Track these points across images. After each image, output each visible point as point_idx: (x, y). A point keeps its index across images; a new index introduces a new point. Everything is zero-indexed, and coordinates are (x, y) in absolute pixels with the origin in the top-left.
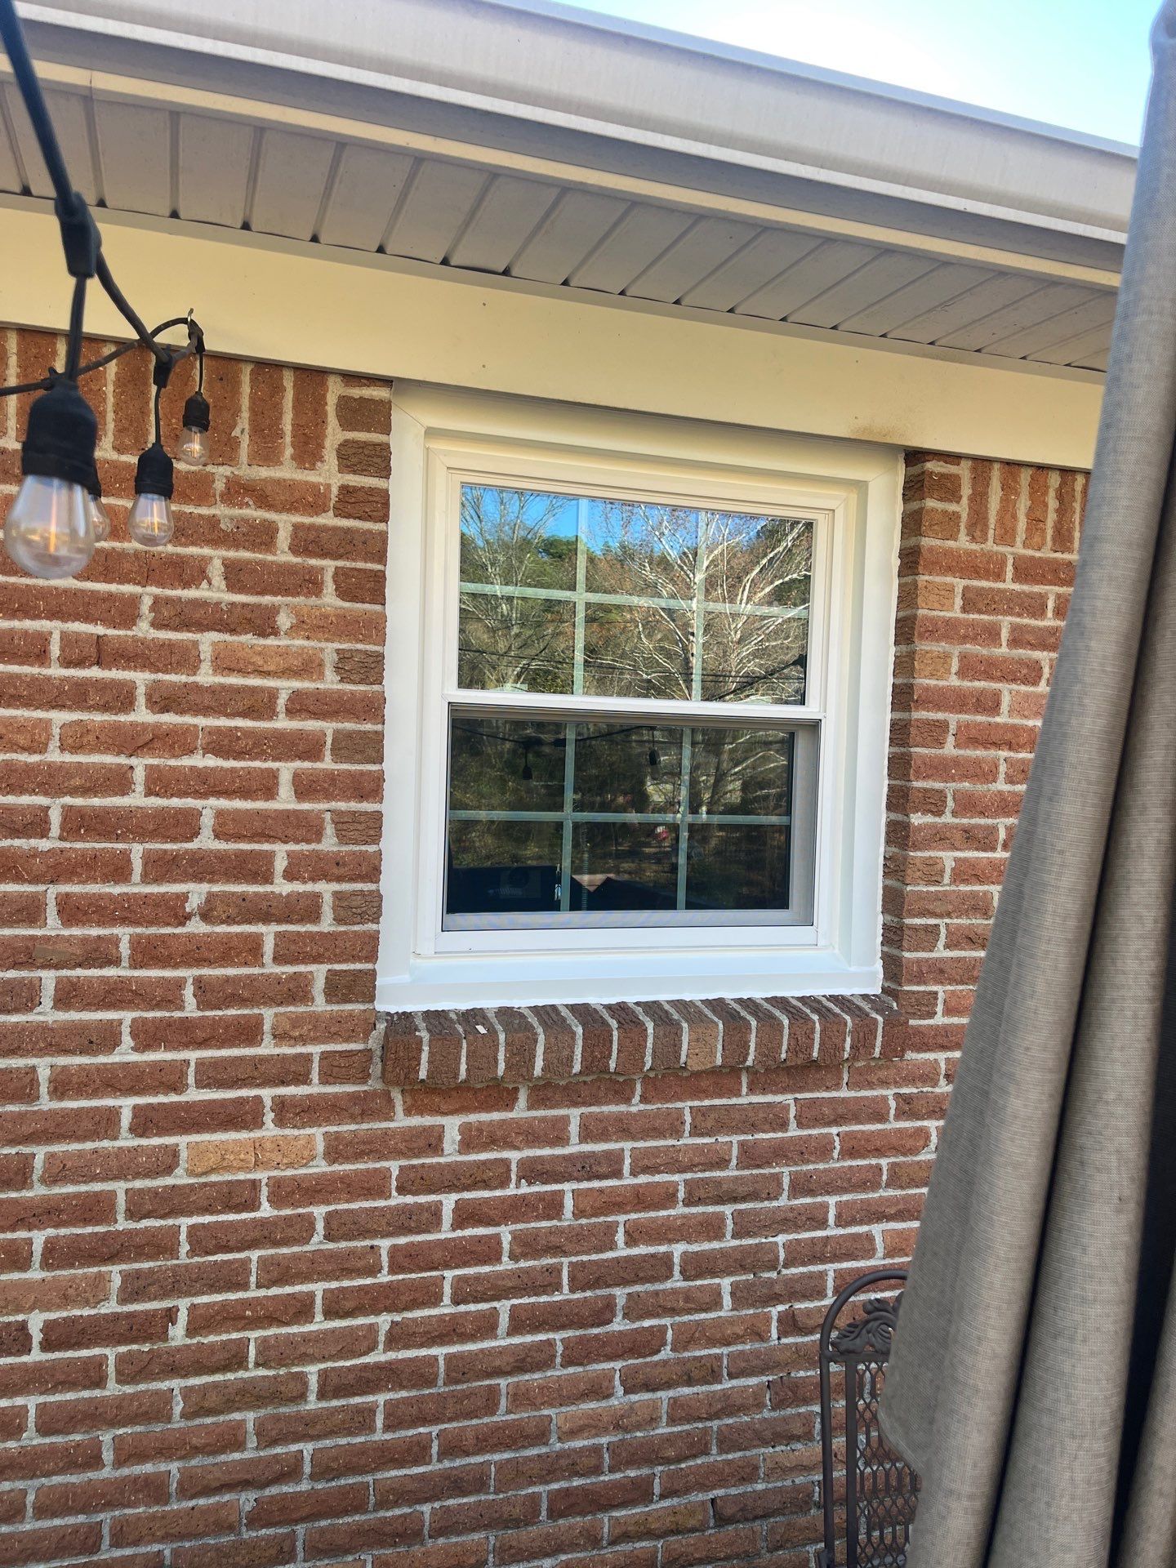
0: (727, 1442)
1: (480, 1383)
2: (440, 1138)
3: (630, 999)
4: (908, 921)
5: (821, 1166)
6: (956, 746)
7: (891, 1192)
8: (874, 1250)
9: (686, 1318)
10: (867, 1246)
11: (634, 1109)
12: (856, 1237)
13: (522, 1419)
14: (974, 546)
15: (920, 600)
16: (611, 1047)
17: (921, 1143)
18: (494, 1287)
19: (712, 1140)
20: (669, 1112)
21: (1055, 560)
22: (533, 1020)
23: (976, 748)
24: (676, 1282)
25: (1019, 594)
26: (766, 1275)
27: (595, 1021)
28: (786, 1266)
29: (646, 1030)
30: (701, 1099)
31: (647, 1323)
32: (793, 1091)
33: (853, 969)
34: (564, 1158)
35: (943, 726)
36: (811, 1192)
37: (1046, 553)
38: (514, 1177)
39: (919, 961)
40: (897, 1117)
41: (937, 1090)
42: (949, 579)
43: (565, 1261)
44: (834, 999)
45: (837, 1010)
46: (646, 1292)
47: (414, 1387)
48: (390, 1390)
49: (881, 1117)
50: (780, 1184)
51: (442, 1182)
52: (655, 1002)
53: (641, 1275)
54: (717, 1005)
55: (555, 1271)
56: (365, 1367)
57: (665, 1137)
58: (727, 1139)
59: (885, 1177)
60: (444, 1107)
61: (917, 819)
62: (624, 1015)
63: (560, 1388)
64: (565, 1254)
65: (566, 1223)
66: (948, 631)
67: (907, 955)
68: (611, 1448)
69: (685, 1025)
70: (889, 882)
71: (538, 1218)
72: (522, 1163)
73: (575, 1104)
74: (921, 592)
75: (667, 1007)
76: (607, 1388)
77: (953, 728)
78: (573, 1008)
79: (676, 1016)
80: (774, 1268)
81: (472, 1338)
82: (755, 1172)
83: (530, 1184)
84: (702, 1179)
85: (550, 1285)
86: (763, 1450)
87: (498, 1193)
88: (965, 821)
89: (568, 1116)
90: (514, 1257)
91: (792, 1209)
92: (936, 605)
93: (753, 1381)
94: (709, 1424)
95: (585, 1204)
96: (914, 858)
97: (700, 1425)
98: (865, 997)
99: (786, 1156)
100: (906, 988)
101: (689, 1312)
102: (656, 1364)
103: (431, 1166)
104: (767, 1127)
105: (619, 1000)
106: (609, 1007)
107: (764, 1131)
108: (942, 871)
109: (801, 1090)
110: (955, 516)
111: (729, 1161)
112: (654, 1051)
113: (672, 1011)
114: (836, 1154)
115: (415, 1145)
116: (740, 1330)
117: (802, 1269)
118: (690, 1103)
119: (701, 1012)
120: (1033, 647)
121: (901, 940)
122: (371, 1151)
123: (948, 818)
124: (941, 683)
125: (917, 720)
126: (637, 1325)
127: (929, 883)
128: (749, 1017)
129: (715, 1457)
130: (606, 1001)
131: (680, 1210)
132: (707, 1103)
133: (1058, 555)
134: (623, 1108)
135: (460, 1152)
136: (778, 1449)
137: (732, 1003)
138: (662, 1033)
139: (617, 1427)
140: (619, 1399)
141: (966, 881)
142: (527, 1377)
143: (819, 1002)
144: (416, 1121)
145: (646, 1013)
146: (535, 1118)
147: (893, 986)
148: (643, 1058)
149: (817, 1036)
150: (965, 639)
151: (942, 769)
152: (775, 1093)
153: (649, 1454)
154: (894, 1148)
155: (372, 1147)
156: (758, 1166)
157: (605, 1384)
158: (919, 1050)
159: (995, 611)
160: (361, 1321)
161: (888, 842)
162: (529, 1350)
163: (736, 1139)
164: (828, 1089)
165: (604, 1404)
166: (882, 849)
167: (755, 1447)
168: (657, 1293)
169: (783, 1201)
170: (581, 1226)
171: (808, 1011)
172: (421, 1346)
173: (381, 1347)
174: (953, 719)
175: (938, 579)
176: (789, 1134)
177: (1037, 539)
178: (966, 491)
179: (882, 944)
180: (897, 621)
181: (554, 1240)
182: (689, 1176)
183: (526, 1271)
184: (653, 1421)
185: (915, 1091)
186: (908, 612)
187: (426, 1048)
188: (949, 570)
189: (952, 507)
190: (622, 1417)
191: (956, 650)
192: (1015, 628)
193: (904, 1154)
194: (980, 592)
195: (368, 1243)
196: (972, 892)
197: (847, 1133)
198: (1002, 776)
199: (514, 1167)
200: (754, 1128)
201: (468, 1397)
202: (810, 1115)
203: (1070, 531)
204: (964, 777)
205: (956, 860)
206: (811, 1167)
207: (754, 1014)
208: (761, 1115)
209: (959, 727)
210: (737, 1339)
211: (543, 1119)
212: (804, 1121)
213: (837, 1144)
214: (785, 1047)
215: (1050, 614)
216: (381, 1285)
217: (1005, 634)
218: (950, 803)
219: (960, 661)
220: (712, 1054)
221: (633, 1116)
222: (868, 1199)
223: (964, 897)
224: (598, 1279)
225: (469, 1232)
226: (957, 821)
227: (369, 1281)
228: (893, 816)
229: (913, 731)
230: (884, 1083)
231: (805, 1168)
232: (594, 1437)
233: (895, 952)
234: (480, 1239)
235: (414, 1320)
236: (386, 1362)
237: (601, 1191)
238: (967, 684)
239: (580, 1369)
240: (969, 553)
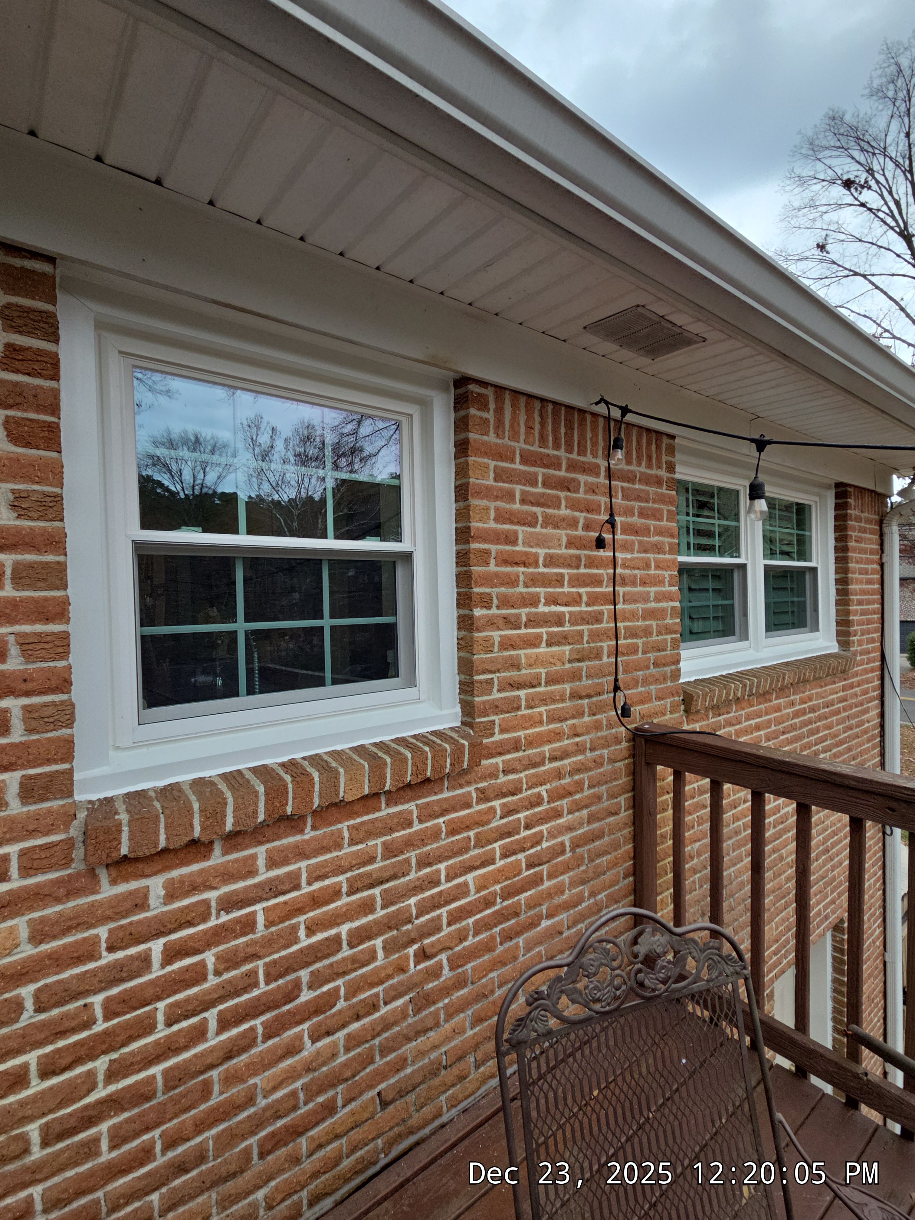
0: (384, 1051)
1: (195, 1081)
2: (146, 897)
3: (298, 756)
4: (476, 678)
5: (435, 846)
6: (497, 565)
7: (477, 851)
8: (469, 891)
9: (353, 975)
10: (465, 890)
11: (306, 837)
12: (458, 886)
13: (232, 1094)
14: (498, 441)
15: (471, 472)
16: (287, 797)
17: (492, 816)
18: (202, 1002)
19: (364, 846)
20: (332, 833)
21: (541, 453)
22: (223, 786)
23: (506, 566)
24: (346, 952)
25: (524, 472)
26: (405, 928)
27: (273, 778)
28: (417, 918)
29: (313, 779)
30: (354, 819)
31: (325, 988)
32: (415, 800)
33: (445, 712)
34: (255, 886)
35: (488, 552)
36: (430, 865)
37: (535, 448)
38: (214, 911)
39: (484, 702)
40: (478, 803)
41: (499, 781)
42: (486, 460)
43: (261, 963)
44: (434, 733)
45: (439, 741)
46: (324, 967)
47: (135, 1106)
48: (111, 1117)
49: (468, 806)
50: (410, 865)
51: (150, 932)
52: (316, 755)
53: (319, 955)
54: (360, 750)
55: (253, 973)
56: (86, 1107)
57: (331, 852)
58: (374, 842)
59: (472, 843)
60: (147, 871)
61: (478, 612)
62: (295, 770)
63: (263, 1059)
64: (260, 958)
65: (259, 935)
66: (487, 493)
67: (477, 699)
68: (304, 1088)
69: (341, 770)
70: (462, 654)
71: (236, 937)
72: (220, 900)
73: (261, 843)
74: (471, 467)
75: (326, 757)
76: (299, 1046)
77: (493, 554)
78: (254, 770)
79: (334, 764)
80: (410, 922)
81: (186, 1048)
82: (393, 860)
83: (228, 913)
84: (359, 874)
85: (250, 985)
86: (409, 1046)
87: (201, 927)
88: (504, 612)
89: (256, 854)
90: (217, 973)
91: (418, 879)
92: (480, 477)
93: (400, 1002)
94: (372, 1042)
95: (274, 917)
96: (477, 637)
97: (367, 1045)
98: (452, 729)
99: (413, 845)
100: (477, 720)
101: (355, 970)
102: (334, 1015)
103: (140, 922)
104: (400, 827)
105: (290, 757)
106: (283, 765)
107: (398, 831)
108: (494, 644)
109: (419, 798)
110: (487, 421)
111: (376, 858)
112: (320, 793)
113: (330, 760)
114: (443, 836)
115: (122, 909)
116: (389, 971)
117: (427, 917)
118: (347, 823)
119: (351, 758)
120: (532, 504)
121: (473, 690)
122: (79, 925)
123: (494, 611)
124: (486, 526)
125: (474, 549)
126: (318, 992)
127: (487, 652)
128: (384, 756)
129: (379, 1062)
130: (280, 760)
131: (345, 900)
132: (359, 820)
133: (542, 450)
134: (298, 838)
135: (165, 904)
136: (419, 1041)
137: (370, 747)
138: (325, 779)
139: (309, 1070)
140: (309, 1049)
141: (506, 649)
142: (235, 1061)
143: (426, 737)
144: (123, 888)
145: (311, 765)
146: (229, 861)
147: (469, 720)
148: (312, 799)
149: (429, 762)
150: (497, 498)
151: (489, 580)
152: (402, 804)
153: (333, 1081)
154: (477, 823)
155: (80, 920)
156: (395, 856)
157: (297, 1043)
158: (487, 758)
159: (511, 482)
160: (80, 1070)
161: (459, 629)
162: (235, 1041)
163: (379, 841)
164: (436, 794)
165: (297, 1058)
166: (456, 633)
167: (404, 1045)
168: (331, 965)
169: (412, 875)
170: (272, 933)
171: (421, 745)
172: (140, 1070)
173: (101, 1085)
174: (494, 548)
175: (480, 460)
176: (414, 829)
177: (531, 439)
178: (492, 406)
179: (460, 694)
180: (456, 487)
181: (250, 950)
182: (349, 875)
183: (229, 981)
184: (334, 1056)
185: (486, 784)
186: (463, 481)
187: (125, 829)
188: (486, 454)
189: (485, 415)
190: (312, 1062)
191: (492, 505)
192: (523, 492)
193: (483, 826)
194: (504, 470)
195: (81, 1002)
196: (510, 655)
197: (449, 820)
198: (521, 583)
199: (213, 904)
200: (392, 830)
201: (185, 1096)
202: (426, 814)
203: (547, 435)
204: (502, 584)
205: (500, 636)
206: (429, 848)
207: (387, 753)
208: (396, 820)
209: (497, 553)
210: (389, 977)
211: (236, 861)
212: (423, 818)
213: (444, 829)
214: (409, 772)
215: (540, 485)
216: (96, 1035)
217: (518, 497)
218: (495, 601)
219: (495, 512)
220: (362, 787)
221: (307, 842)
222: (464, 860)
223: (506, 659)
224: (287, 969)
225: (177, 965)
226: (499, 612)
227: (84, 1034)
228: (462, 612)
229: (472, 556)
230: (469, 783)
231: (425, 849)
232: (290, 1084)
233: (469, 698)
234: (187, 969)
235: (132, 1053)
236: (107, 1096)
237: (285, 903)
238: (499, 526)
239: (277, 1039)
240: (496, 445)
